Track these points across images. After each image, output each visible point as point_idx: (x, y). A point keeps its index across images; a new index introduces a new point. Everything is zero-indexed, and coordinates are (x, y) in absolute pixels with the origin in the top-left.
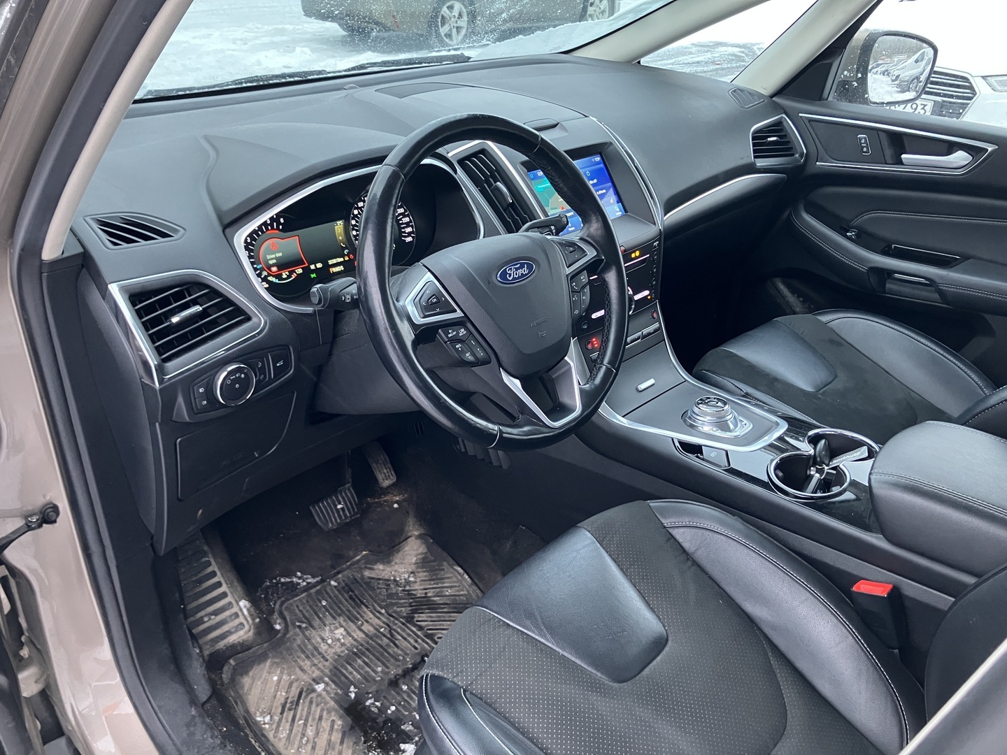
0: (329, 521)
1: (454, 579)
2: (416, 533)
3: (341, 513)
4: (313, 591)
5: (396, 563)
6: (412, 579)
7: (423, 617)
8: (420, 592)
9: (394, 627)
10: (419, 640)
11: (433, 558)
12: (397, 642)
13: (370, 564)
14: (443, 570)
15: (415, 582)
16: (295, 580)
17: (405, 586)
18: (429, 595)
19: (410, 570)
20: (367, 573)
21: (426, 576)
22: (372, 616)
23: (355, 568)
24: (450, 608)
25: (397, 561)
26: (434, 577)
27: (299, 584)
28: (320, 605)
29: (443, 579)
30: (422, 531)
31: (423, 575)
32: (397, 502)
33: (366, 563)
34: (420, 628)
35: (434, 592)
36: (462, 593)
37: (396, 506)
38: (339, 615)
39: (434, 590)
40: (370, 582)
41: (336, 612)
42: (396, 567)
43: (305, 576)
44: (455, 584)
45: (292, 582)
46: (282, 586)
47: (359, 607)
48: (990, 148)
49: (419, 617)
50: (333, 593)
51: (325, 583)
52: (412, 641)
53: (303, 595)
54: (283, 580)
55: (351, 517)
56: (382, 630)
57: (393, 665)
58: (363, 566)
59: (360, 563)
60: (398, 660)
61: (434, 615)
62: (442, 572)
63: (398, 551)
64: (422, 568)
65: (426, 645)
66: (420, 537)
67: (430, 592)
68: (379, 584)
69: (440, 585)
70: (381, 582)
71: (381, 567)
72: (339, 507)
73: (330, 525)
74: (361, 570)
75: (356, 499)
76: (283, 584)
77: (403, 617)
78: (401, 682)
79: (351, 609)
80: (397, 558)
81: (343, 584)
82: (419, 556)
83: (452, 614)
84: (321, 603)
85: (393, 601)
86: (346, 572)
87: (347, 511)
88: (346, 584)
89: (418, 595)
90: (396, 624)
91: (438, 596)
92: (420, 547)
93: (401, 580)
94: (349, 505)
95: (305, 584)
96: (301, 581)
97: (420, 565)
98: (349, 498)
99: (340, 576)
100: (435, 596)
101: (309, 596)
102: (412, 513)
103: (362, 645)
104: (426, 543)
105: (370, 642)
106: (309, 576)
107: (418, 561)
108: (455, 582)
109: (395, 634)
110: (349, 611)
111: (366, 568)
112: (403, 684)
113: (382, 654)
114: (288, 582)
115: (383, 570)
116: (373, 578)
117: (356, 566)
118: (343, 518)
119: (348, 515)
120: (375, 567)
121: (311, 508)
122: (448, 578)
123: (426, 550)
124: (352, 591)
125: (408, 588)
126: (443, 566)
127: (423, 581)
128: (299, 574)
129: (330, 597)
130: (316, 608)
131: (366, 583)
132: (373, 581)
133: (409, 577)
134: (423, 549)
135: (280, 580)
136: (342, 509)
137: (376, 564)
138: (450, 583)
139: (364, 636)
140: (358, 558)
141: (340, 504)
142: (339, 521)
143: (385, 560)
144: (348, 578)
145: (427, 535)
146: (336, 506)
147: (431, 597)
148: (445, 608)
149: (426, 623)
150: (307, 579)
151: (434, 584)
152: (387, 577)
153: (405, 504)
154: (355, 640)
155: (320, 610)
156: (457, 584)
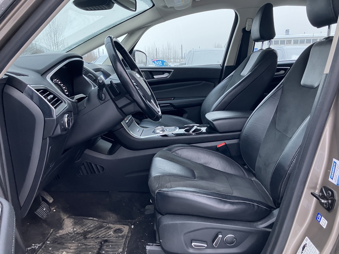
0: (43, 215)
1: (90, 222)
2: (66, 217)
3: (46, 212)
4: (43, 247)
5: (65, 228)
6: (75, 230)
7: (89, 235)
8: (81, 231)
9: (83, 242)
10: (95, 240)
11: (78, 221)
12: (88, 245)
13: (57, 232)
14: (84, 222)
15: (77, 230)
16: (33, 247)
17: (74, 233)
18: (85, 230)
19: (72, 228)
20: (58, 235)
21: (79, 227)
22: (71, 244)
23: (52, 235)
24: (96, 229)
25: (65, 227)
26: (83, 225)
27: (35, 248)
28: (49, 250)
29: (87, 224)
30: (68, 215)
31: (78, 227)
32: (54, 209)
33: (55, 232)
34: (92, 238)
35: (86, 229)
36: (96, 224)
37: (54, 210)
38: (59, 250)
39: (86, 228)
40: (61, 237)
41: (57, 249)
42: (66, 229)
43: (36, 245)
44: (92, 223)
45: (32, 248)
46: (30, 251)
47: (64, 244)
48: (173, 70)
49: (88, 236)
50: (50, 245)
51: (45, 244)
52: (93, 242)
53: (40, 250)
54: (29, 249)
55: (49, 212)
56: (79, 245)
57: (93, 250)
58: (55, 233)
59: (53, 233)
60: (94, 248)
61: (93, 233)
62: (85, 223)
63: (64, 224)
64: (76, 225)
65: (99, 240)
66: (68, 217)
67: (85, 229)
68: (65, 236)
69: (87, 226)
70: (65, 235)
71: (61, 231)
72: (44, 209)
73: (44, 217)
74: (55, 235)
75: (48, 206)
76: (30, 250)
77: (83, 239)
78: (100, 252)
79: (62, 246)
80: (64, 226)
81: (52, 241)
82: (72, 223)
83: (99, 230)
84: (49, 249)
85: (74, 238)
86: (50, 238)
87: (47, 210)
88: (53, 241)
89: (82, 232)
90: (82, 242)
91: (89, 229)
92: (71, 220)
93: (71, 232)
94: (47, 208)
95: (37, 247)
96: (35, 247)
97: (74, 225)
98: (46, 206)
99: (49, 239)
100: (88, 229)
101: (43, 249)
102: (61, 211)
103: (76, 252)
104: (72, 218)
105: (78, 249)
106: (37, 244)
107: (73, 224)
108: (91, 223)
109: (85, 243)
110: (62, 247)
111: (56, 233)
112: (102, 252)
113: (86, 250)
114: (31, 249)
115: (63, 232)
116: (61, 235)
117: (52, 234)
118: (47, 213)
119: (48, 212)
120: (59, 232)
121: (35, 212)
122: (88, 223)
123: (74, 220)
124: (57, 242)
125: (75, 233)
126: (83, 221)
127: (79, 228)
128: (33, 245)
129: (51, 247)
130: (49, 252)
131: (60, 238)
132: (62, 236)
133: (73, 229)
134: (72, 220)
135: (28, 249)
136: (45, 210)
137: (59, 231)
138: (90, 224)
139: (74, 250)
140: (51, 231)
141: (44, 208)
142: (46, 215)
143: (61, 229)
144: (52, 239)
145: (70, 216)
146: (43, 210)
147: (87, 230)
148: (95, 230)
149: (93, 236)
150: (37, 245)
151: (84, 227)
152: (65, 233)
153: (57, 209)
154: (72, 252)
155: (51, 252)
156: (93, 223)
